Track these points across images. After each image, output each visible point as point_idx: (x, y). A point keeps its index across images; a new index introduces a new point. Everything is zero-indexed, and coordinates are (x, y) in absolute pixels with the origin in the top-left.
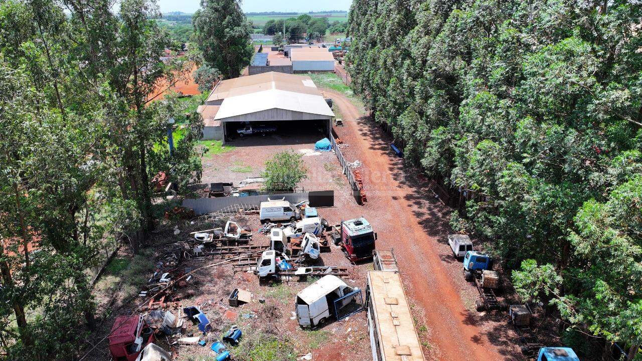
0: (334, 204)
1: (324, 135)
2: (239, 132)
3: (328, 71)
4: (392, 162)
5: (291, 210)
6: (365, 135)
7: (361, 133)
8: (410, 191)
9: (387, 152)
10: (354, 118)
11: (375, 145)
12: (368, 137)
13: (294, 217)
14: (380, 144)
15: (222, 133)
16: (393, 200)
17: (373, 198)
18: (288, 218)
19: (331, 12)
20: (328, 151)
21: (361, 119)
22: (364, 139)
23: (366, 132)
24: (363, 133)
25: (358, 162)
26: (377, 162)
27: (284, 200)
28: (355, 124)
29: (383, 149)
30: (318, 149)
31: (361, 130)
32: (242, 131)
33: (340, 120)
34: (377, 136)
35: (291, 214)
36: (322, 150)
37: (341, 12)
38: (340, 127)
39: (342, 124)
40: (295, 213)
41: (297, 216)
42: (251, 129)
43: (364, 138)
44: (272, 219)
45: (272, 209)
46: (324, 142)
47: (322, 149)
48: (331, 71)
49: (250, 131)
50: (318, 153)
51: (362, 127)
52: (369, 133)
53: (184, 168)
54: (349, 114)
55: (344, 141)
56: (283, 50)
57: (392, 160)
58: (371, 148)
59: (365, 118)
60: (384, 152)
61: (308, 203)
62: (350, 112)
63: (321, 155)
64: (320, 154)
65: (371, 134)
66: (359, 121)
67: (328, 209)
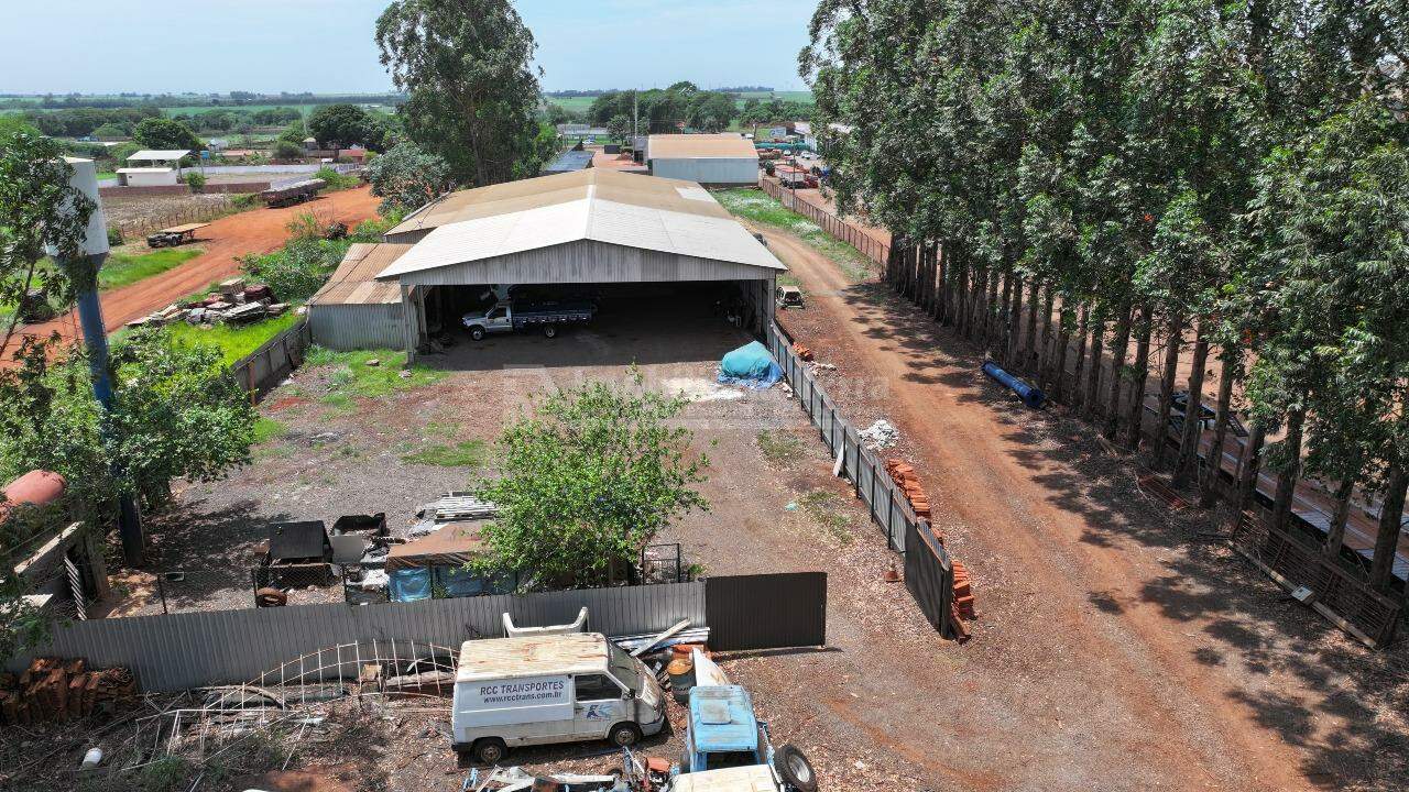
0: (829, 633)
1: (747, 335)
2: (469, 323)
3: (742, 185)
4: (1012, 430)
5: (616, 692)
6: (878, 333)
7: (864, 327)
8: (1153, 561)
9: (976, 390)
10: (834, 286)
11: (920, 366)
12: (893, 343)
13: (633, 726)
14: (939, 363)
15: (410, 327)
16: (1098, 614)
17: (995, 599)
18: (600, 729)
19: (740, 90)
20: (766, 384)
21: (857, 288)
22: (884, 349)
23: (880, 325)
24: (872, 330)
25: (888, 427)
26: (954, 427)
27: (584, 629)
28: (838, 302)
29: (953, 380)
30: (731, 377)
31: (863, 320)
32: (479, 321)
33: (796, 289)
34: (923, 337)
35: (611, 710)
36: (743, 383)
37: (761, 89)
38: (793, 310)
39: (800, 303)
40: (638, 705)
41: (647, 718)
42: (509, 314)
43: (879, 342)
44: (511, 739)
45: (512, 688)
46: (751, 354)
47: (747, 376)
48: (751, 184)
49: (504, 322)
50: (730, 394)
51: (862, 313)
52: (890, 327)
53: (140, 455)
54: (816, 277)
55: (816, 354)
56: (630, 151)
57: (1006, 422)
58: (911, 377)
59: (869, 287)
60: (965, 391)
61: (703, 634)
62: (818, 271)
63: (744, 401)
64: (739, 395)
65: (902, 332)
66: (851, 294)
67: (800, 661)
